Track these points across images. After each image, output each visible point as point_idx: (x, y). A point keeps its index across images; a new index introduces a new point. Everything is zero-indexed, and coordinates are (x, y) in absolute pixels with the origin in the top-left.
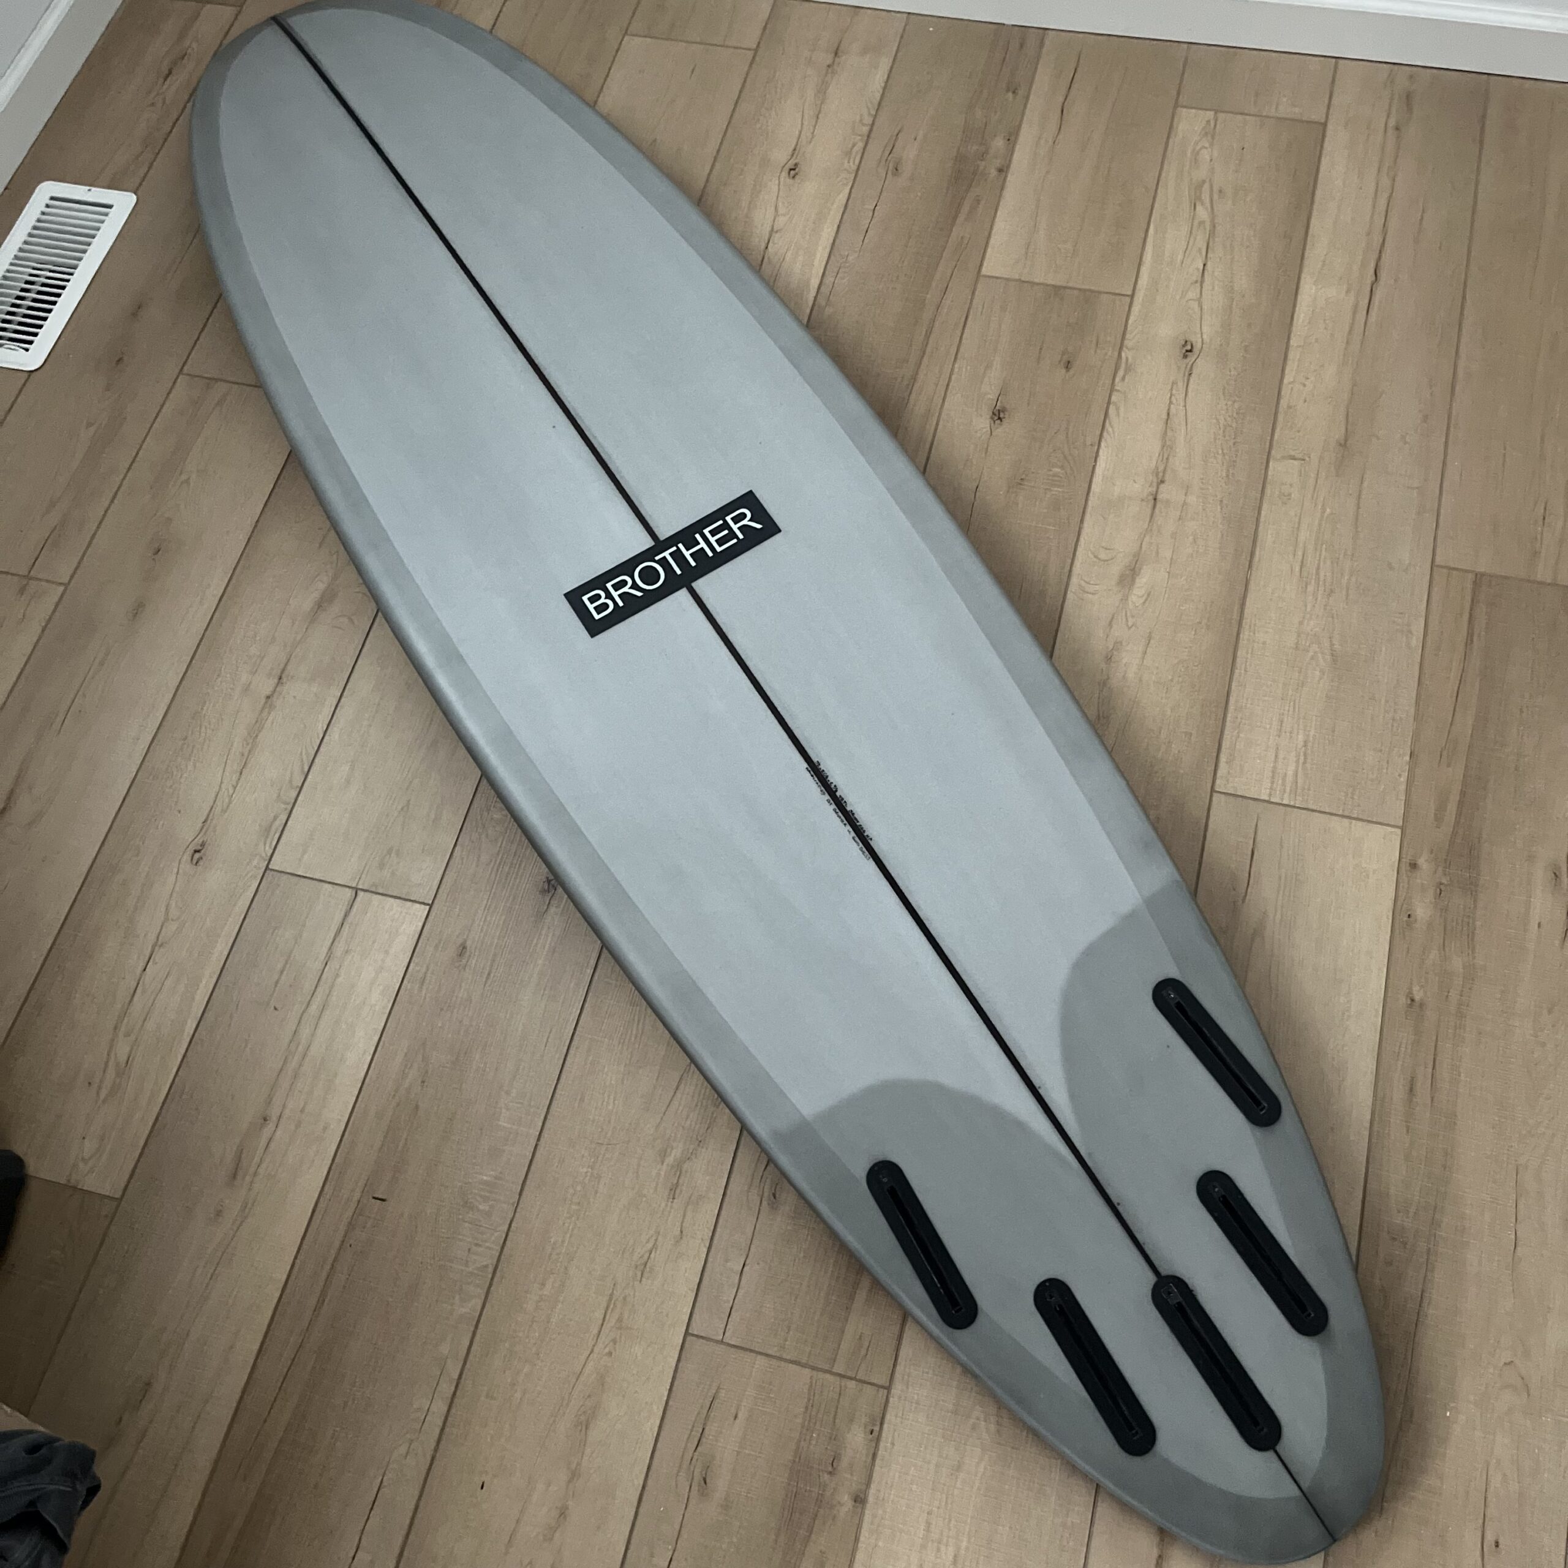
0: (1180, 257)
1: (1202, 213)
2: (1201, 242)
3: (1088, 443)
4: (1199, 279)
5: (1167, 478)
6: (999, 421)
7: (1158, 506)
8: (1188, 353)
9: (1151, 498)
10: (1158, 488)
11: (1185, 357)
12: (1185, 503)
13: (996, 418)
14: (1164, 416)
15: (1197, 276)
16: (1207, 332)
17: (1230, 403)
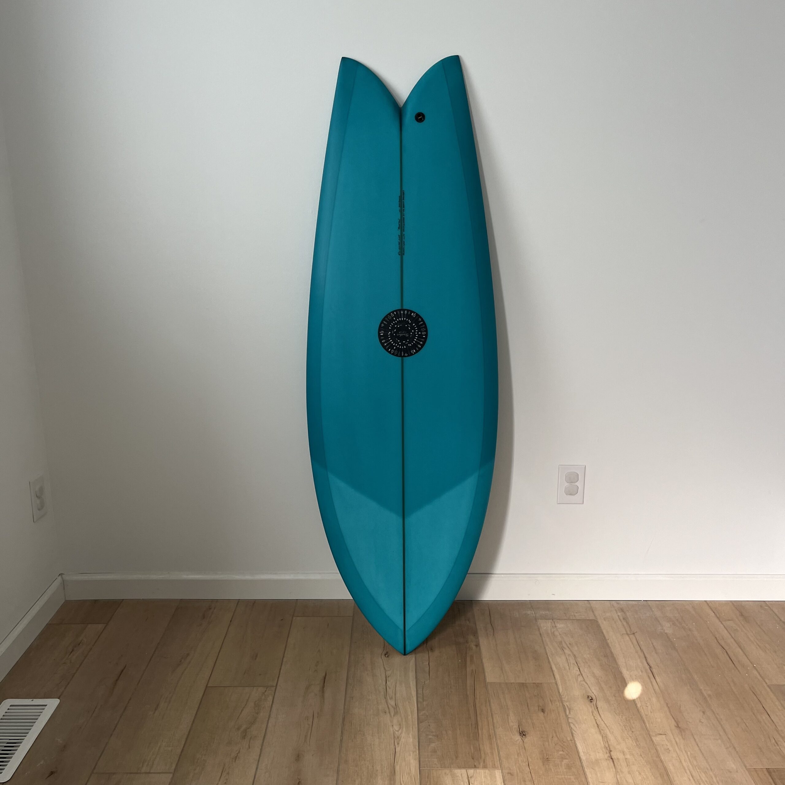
0: (567, 667)
1: (567, 651)
2: (572, 661)
3: (569, 739)
4: (580, 673)
5: (611, 749)
6: (524, 736)
7: (614, 760)
8: (591, 700)
9: (609, 758)
10: (610, 754)
11: (591, 702)
12: (626, 759)
13: (522, 735)
14: (596, 725)
15: (578, 673)
16: (594, 691)
17: (621, 717)
